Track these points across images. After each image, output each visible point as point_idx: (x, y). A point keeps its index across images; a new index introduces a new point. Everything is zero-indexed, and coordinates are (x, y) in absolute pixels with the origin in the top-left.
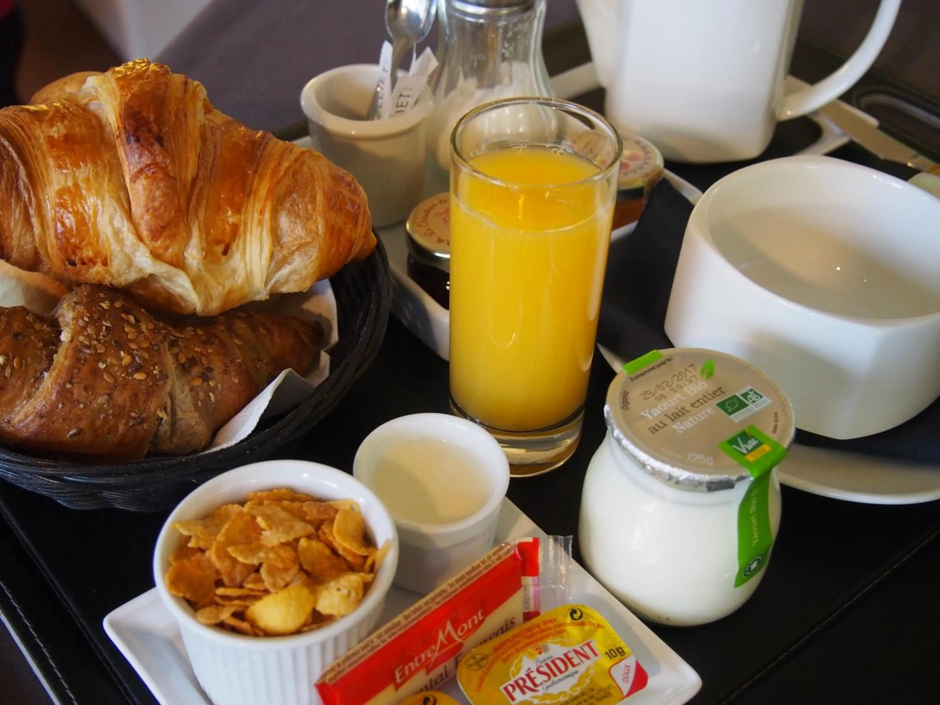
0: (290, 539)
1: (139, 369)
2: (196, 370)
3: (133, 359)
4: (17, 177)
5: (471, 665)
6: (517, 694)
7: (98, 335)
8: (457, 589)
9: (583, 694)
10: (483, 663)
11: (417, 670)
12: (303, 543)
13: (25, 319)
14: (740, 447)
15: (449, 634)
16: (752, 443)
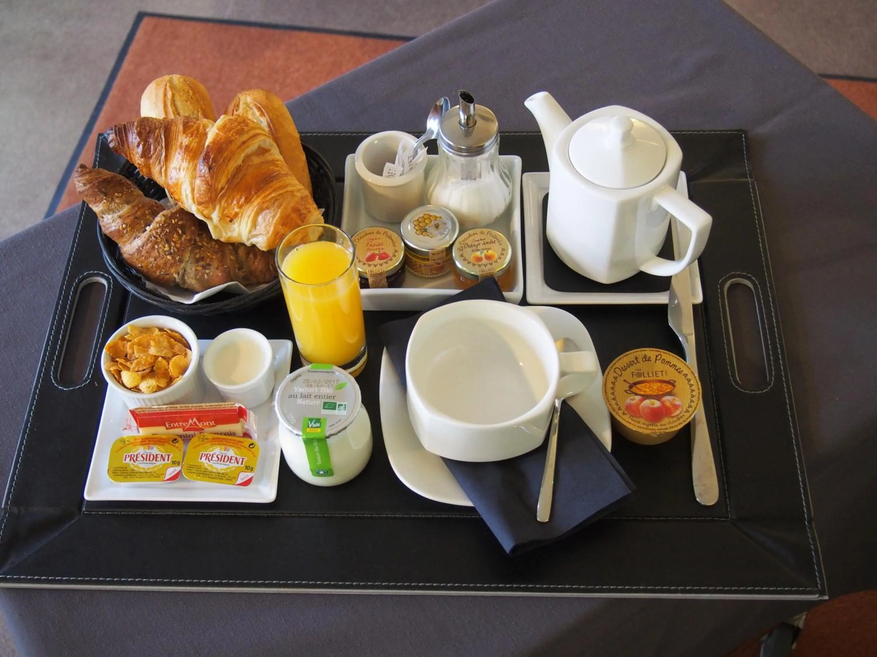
0: (157, 355)
1: (171, 254)
2: (201, 263)
3: (170, 249)
4: (161, 155)
5: (200, 438)
6: (204, 458)
7: (161, 233)
8: (207, 408)
9: (223, 474)
10: (205, 440)
11: (180, 427)
12: (160, 359)
13: (145, 212)
14: (311, 424)
15: (195, 422)
16: (318, 425)
